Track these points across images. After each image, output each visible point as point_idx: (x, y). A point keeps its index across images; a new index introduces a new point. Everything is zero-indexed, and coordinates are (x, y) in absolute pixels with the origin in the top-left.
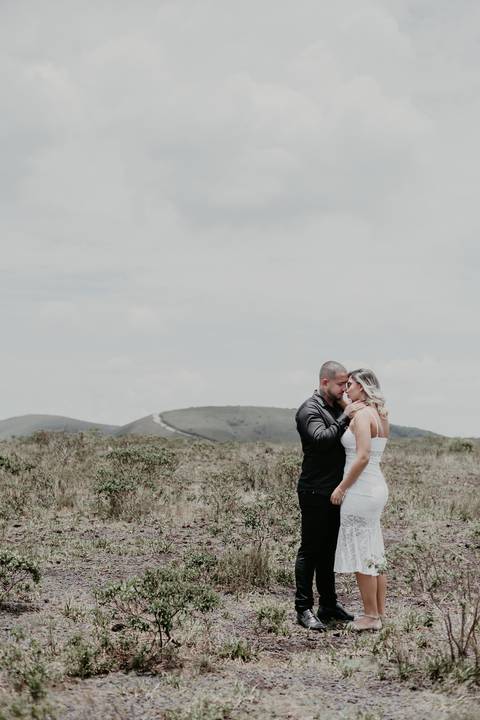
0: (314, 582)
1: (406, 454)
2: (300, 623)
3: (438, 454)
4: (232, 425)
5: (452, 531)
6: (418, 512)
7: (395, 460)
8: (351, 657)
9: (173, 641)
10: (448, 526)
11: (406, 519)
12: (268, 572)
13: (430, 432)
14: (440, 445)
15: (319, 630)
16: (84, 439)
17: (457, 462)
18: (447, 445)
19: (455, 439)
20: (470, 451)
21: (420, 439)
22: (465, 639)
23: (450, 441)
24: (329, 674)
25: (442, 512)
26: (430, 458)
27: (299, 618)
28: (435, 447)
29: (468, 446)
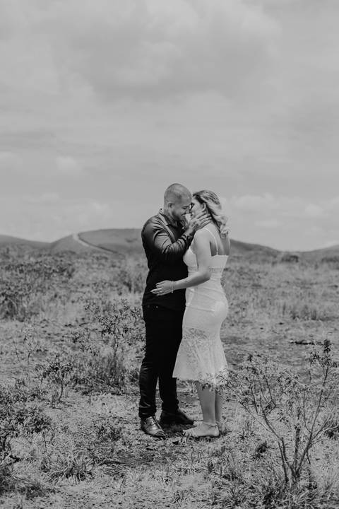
0: (157, 388)
1: (250, 263)
2: (143, 429)
3: (274, 263)
4: (129, 241)
5: (284, 329)
6: (257, 311)
7: (241, 268)
8: (186, 472)
9: (11, 456)
10: (281, 324)
11: (247, 319)
12: (124, 371)
13: (268, 248)
14: (275, 257)
15: (158, 437)
16: (10, 252)
17: (288, 270)
18: (280, 256)
19: (286, 252)
20: (297, 261)
21: (261, 252)
22: (299, 461)
23: (283, 254)
24: (161, 496)
25: (276, 312)
26: (268, 267)
27: (142, 424)
28: (271, 258)
29: (296, 258)
